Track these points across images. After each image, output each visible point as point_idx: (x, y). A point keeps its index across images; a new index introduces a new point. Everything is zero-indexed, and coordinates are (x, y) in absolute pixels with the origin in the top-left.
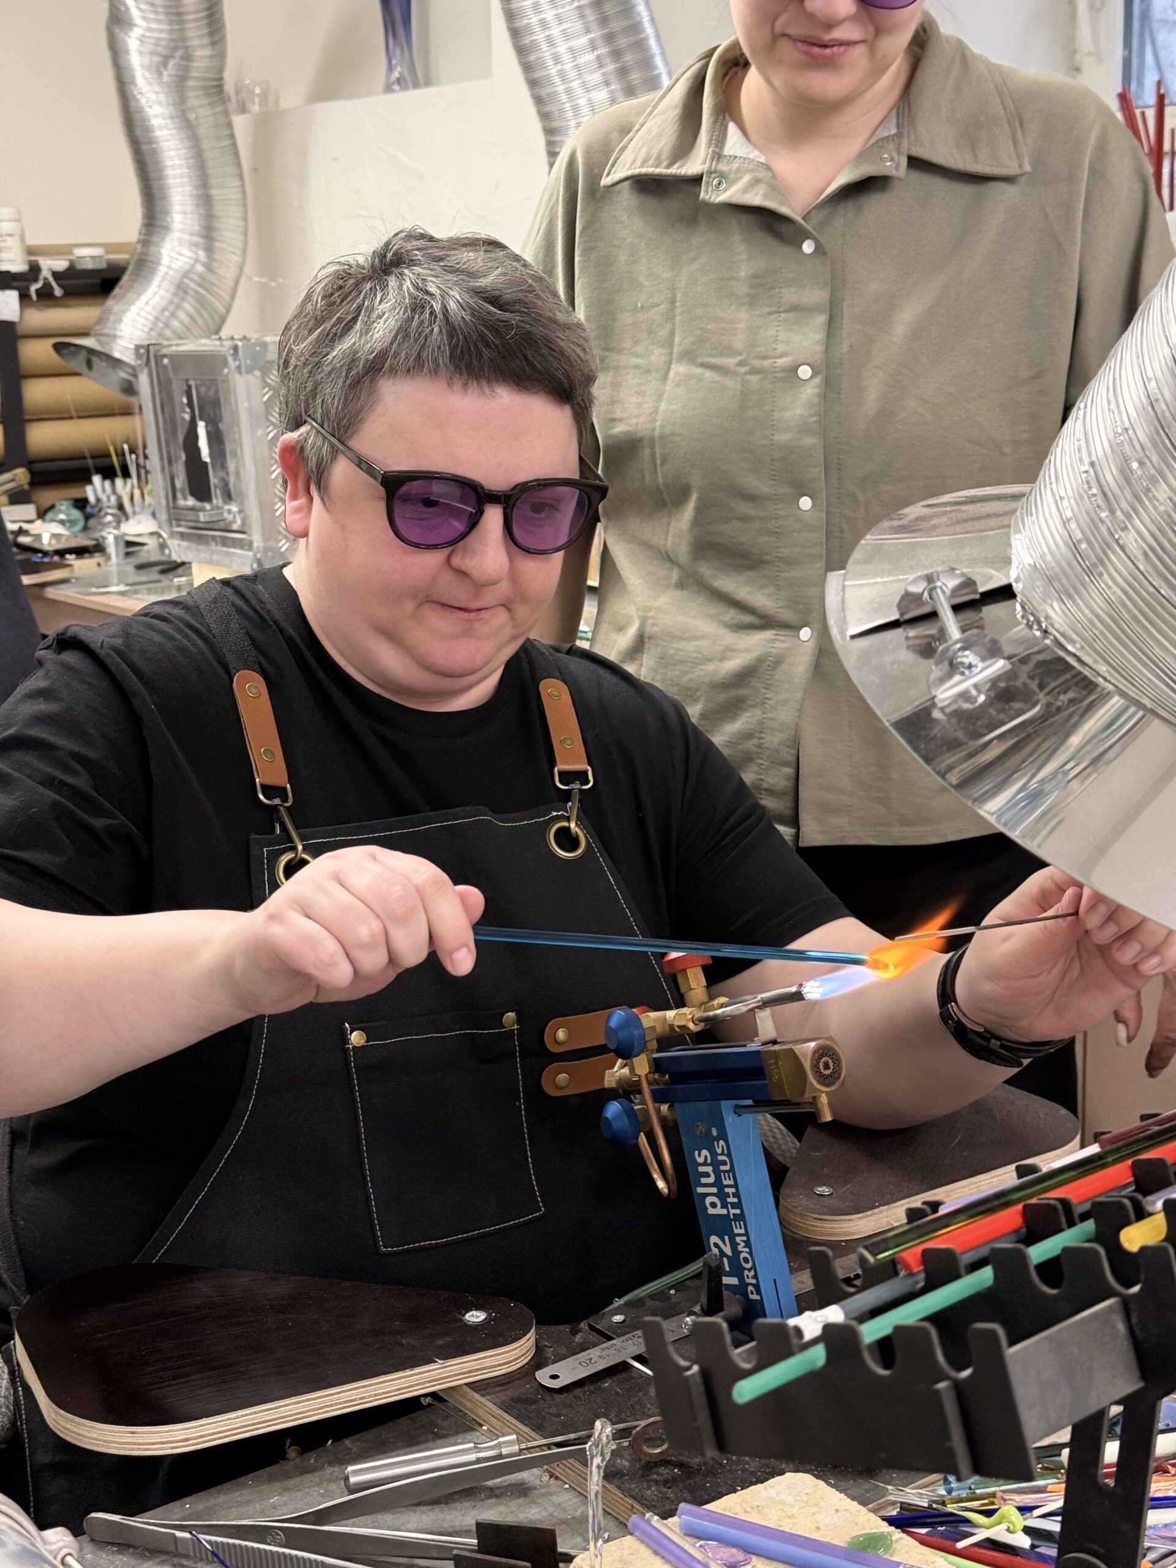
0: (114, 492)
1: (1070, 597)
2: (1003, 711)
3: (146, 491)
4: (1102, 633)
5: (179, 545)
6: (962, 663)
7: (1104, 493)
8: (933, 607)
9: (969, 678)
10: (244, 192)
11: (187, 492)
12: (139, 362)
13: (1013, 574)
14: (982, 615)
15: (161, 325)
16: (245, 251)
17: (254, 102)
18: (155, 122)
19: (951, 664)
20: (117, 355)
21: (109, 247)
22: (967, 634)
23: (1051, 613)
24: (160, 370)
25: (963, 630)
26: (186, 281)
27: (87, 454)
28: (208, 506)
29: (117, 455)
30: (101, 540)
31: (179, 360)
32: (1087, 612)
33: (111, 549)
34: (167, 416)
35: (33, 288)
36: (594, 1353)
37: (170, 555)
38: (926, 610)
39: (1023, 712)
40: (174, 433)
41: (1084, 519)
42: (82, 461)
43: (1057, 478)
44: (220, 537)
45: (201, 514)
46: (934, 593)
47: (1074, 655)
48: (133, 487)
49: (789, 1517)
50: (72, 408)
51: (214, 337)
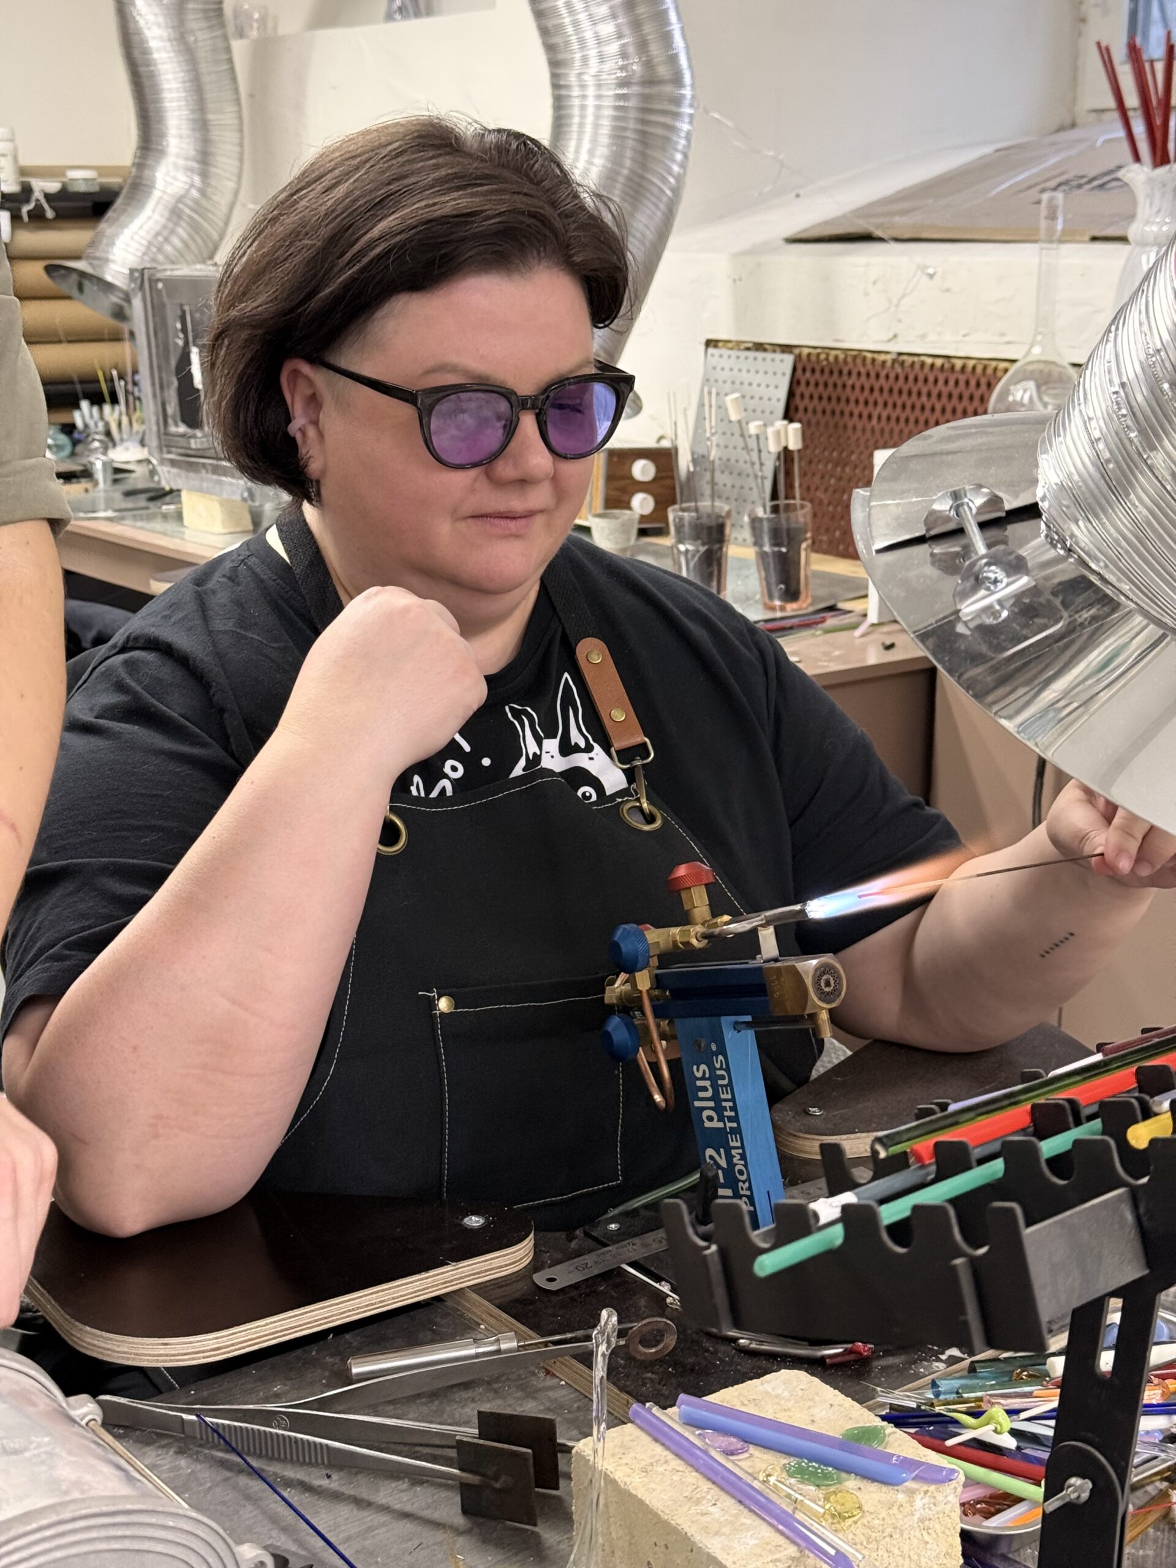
0: (102, 418)
1: (1096, 516)
2: (1026, 626)
3: (134, 419)
4: (1127, 552)
5: (169, 472)
6: (988, 578)
7: (1134, 414)
8: (958, 524)
9: (993, 593)
10: (240, 118)
11: (178, 418)
12: (133, 285)
13: (1040, 492)
14: (1006, 533)
15: (154, 249)
16: (240, 177)
17: (251, 27)
18: (153, 44)
19: (977, 579)
20: (109, 278)
21: (101, 170)
22: (993, 549)
23: (1077, 532)
24: (154, 295)
25: (989, 546)
26: (181, 206)
27: (76, 379)
28: (199, 433)
29: (106, 381)
30: (89, 466)
31: (173, 285)
32: (1112, 531)
33: (99, 475)
34: (160, 341)
35: (25, 209)
36: (589, 1259)
37: (159, 482)
38: (952, 526)
39: (1046, 627)
40: (167, 358)
41: (1112, 440)
42: (70, 387)
43: (1085, 398)
44: (211, 465)
45: (192, 441)
46: (961, 509)
47: (1099, 574)
48: (121, 414)
49: (785, 1410)
50: (61, 333)
51: (209, 262)
